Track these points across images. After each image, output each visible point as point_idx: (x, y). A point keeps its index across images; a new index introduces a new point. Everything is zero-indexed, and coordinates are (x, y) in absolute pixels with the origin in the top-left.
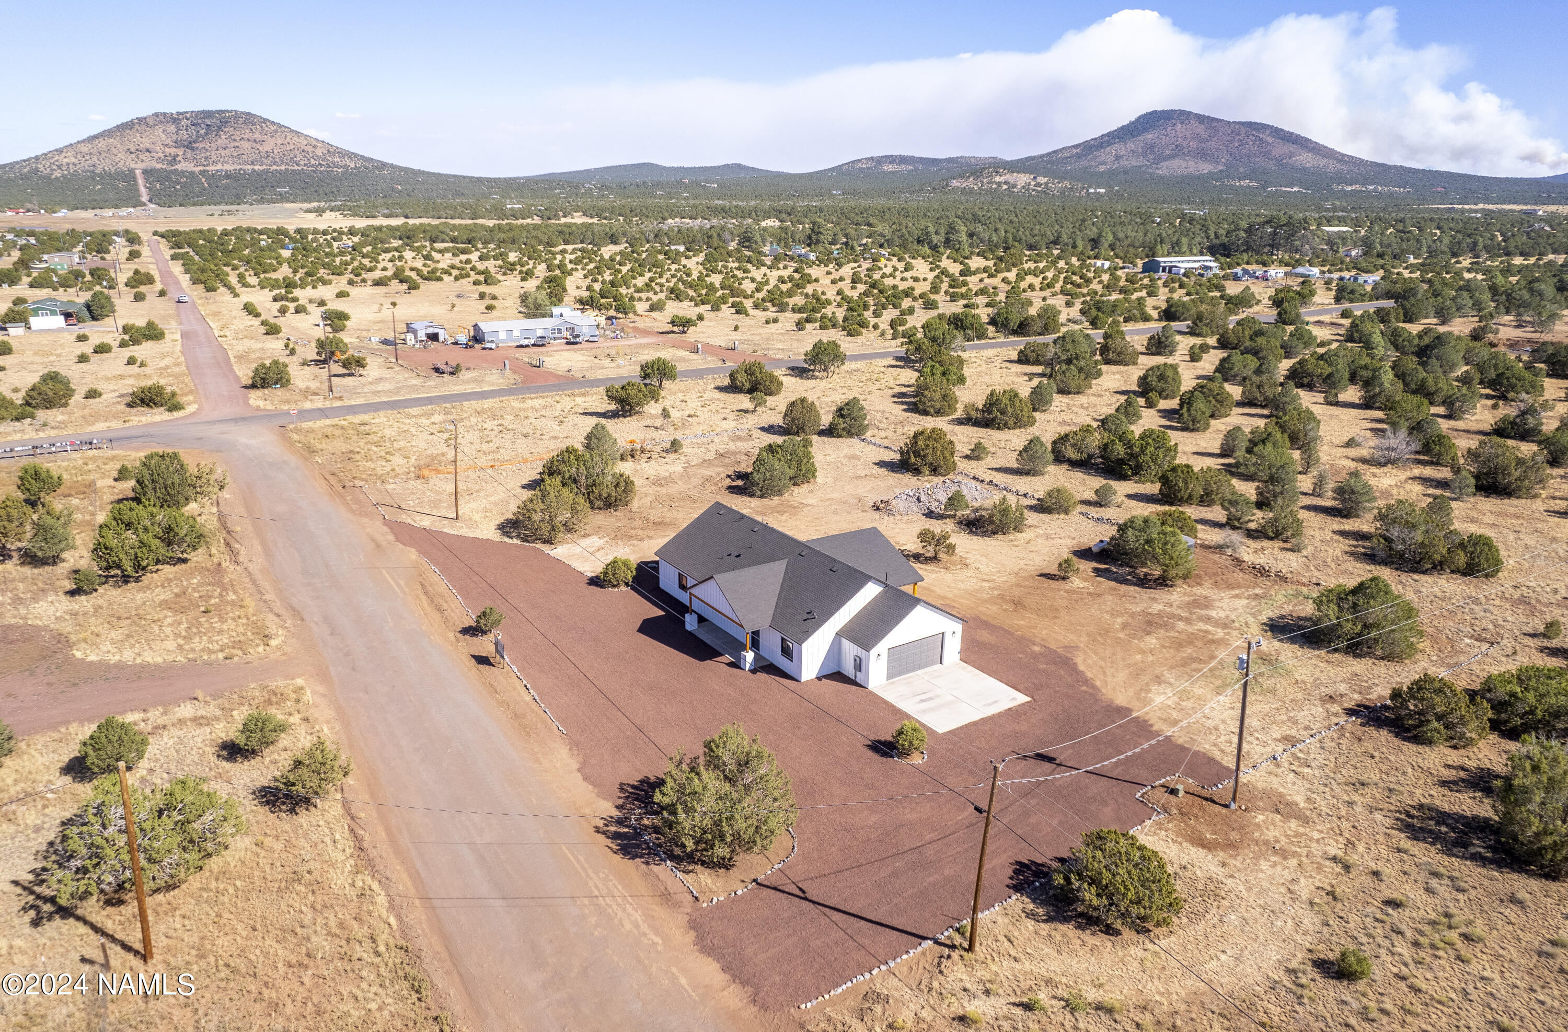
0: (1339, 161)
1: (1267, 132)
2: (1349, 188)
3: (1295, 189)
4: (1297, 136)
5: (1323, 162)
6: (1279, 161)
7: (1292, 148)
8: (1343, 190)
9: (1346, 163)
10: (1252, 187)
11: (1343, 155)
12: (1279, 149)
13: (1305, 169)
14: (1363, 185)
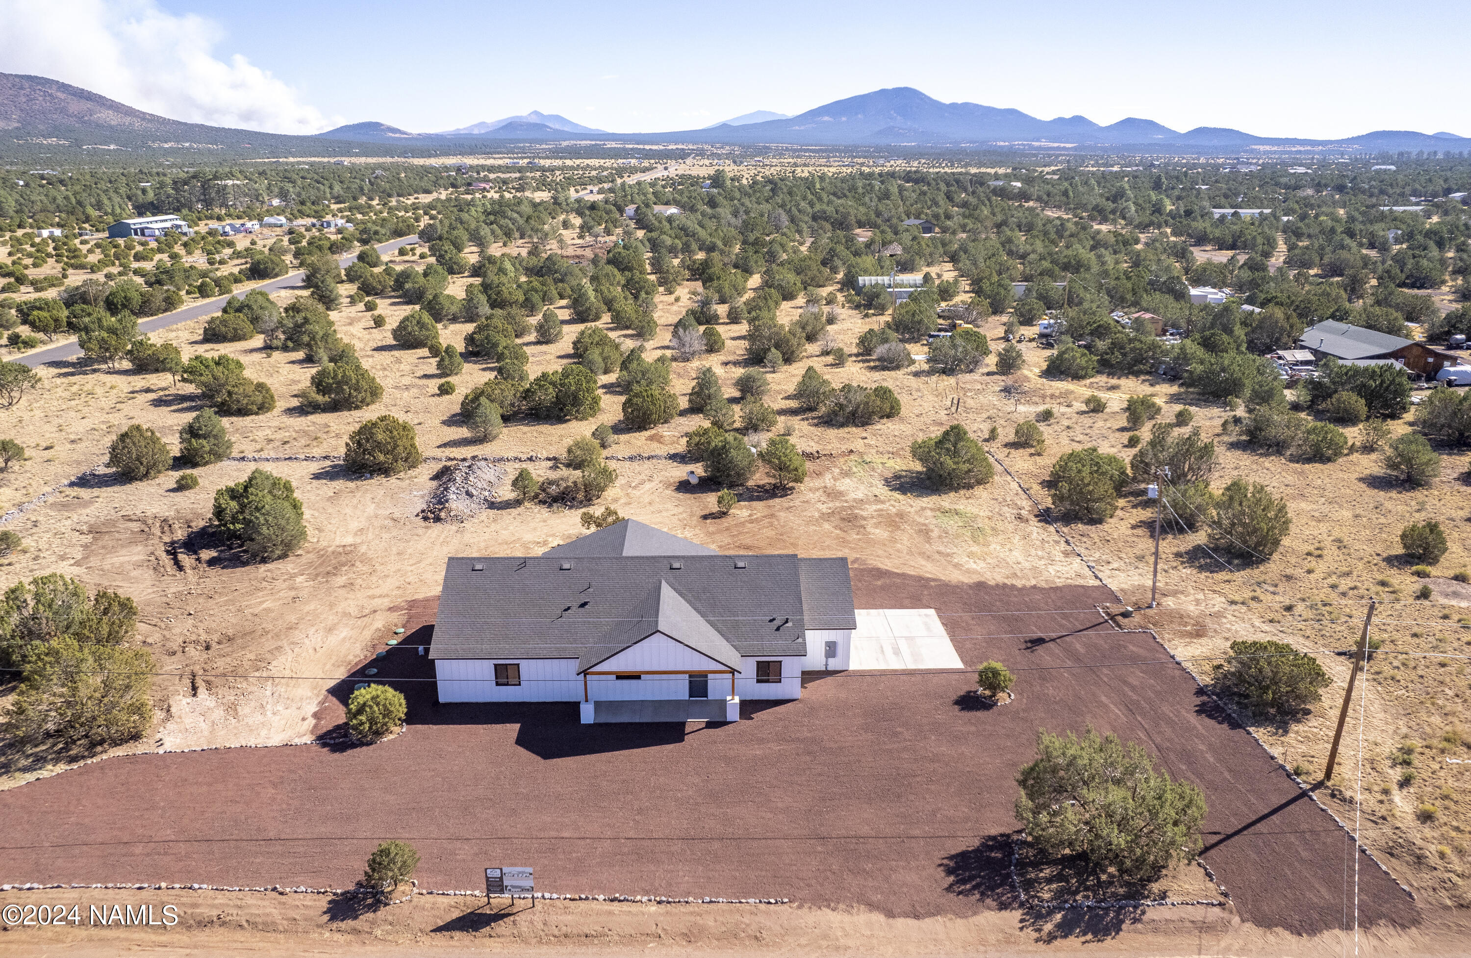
0: (144, 119)
1: (54, 87)
2: (166, 146)
3: (112, 147)
4: (89, 93)
5: (128, 120)
6: (80, 118)
7: (89, 105)
8: (161, 148)
9: (149, 121)
10: (63, 146)
11: (144, 113)
12: (76, 106)
13: (111, 127)
14: (178, 142)
